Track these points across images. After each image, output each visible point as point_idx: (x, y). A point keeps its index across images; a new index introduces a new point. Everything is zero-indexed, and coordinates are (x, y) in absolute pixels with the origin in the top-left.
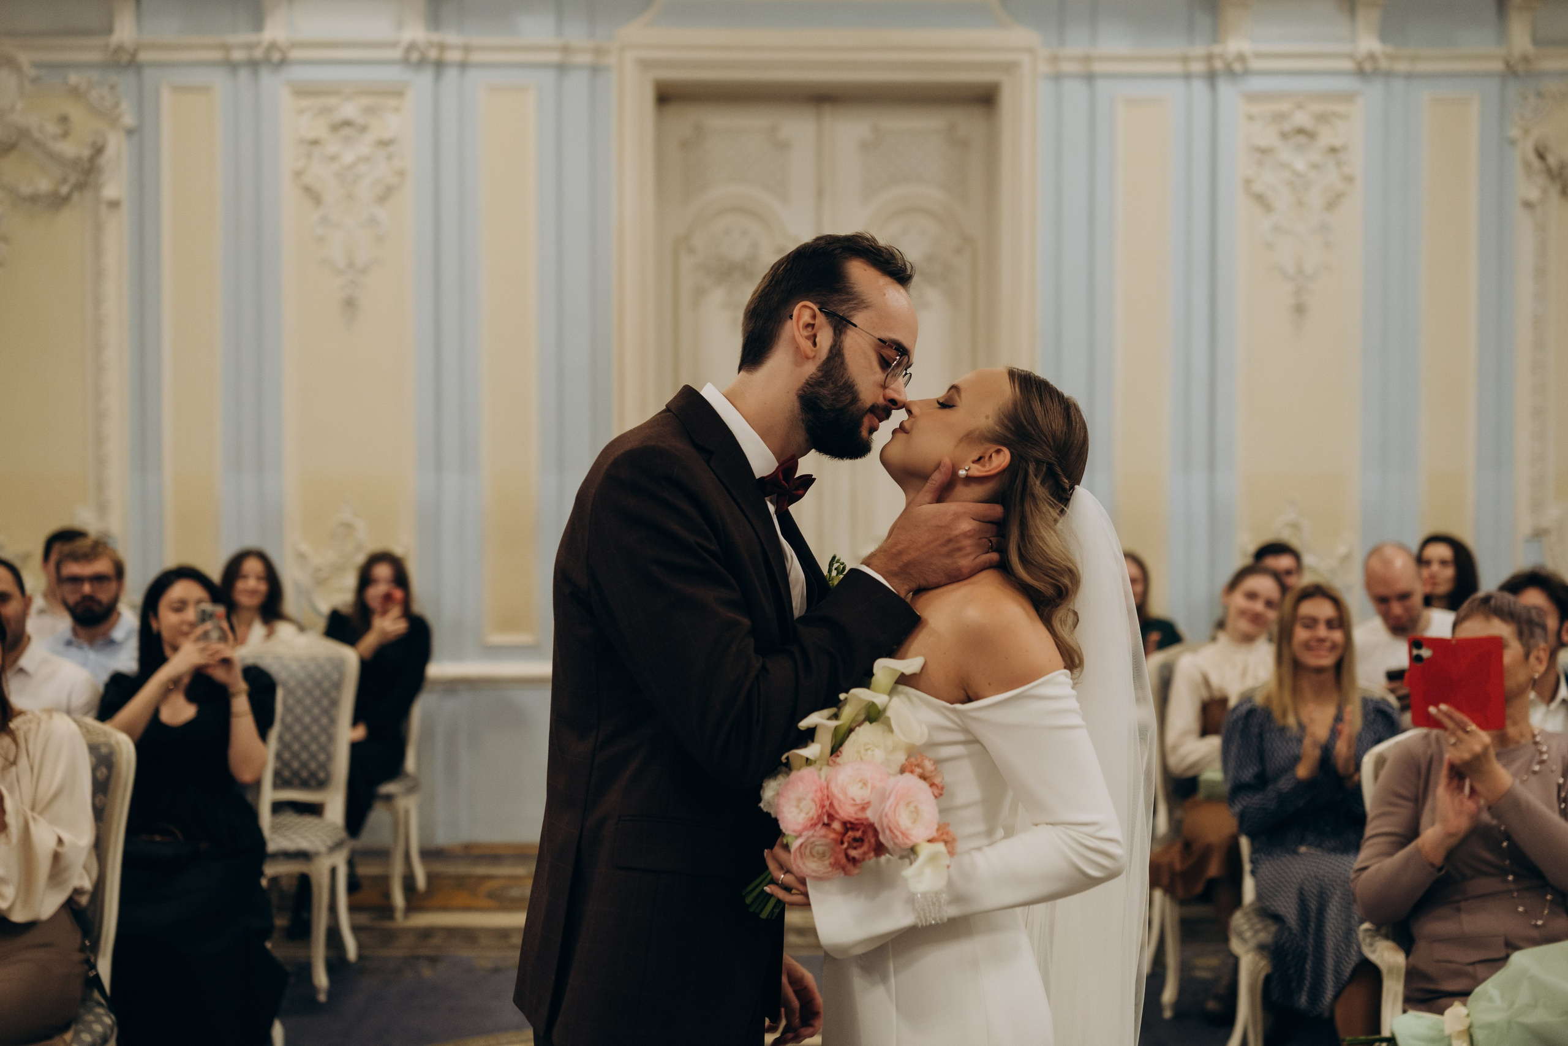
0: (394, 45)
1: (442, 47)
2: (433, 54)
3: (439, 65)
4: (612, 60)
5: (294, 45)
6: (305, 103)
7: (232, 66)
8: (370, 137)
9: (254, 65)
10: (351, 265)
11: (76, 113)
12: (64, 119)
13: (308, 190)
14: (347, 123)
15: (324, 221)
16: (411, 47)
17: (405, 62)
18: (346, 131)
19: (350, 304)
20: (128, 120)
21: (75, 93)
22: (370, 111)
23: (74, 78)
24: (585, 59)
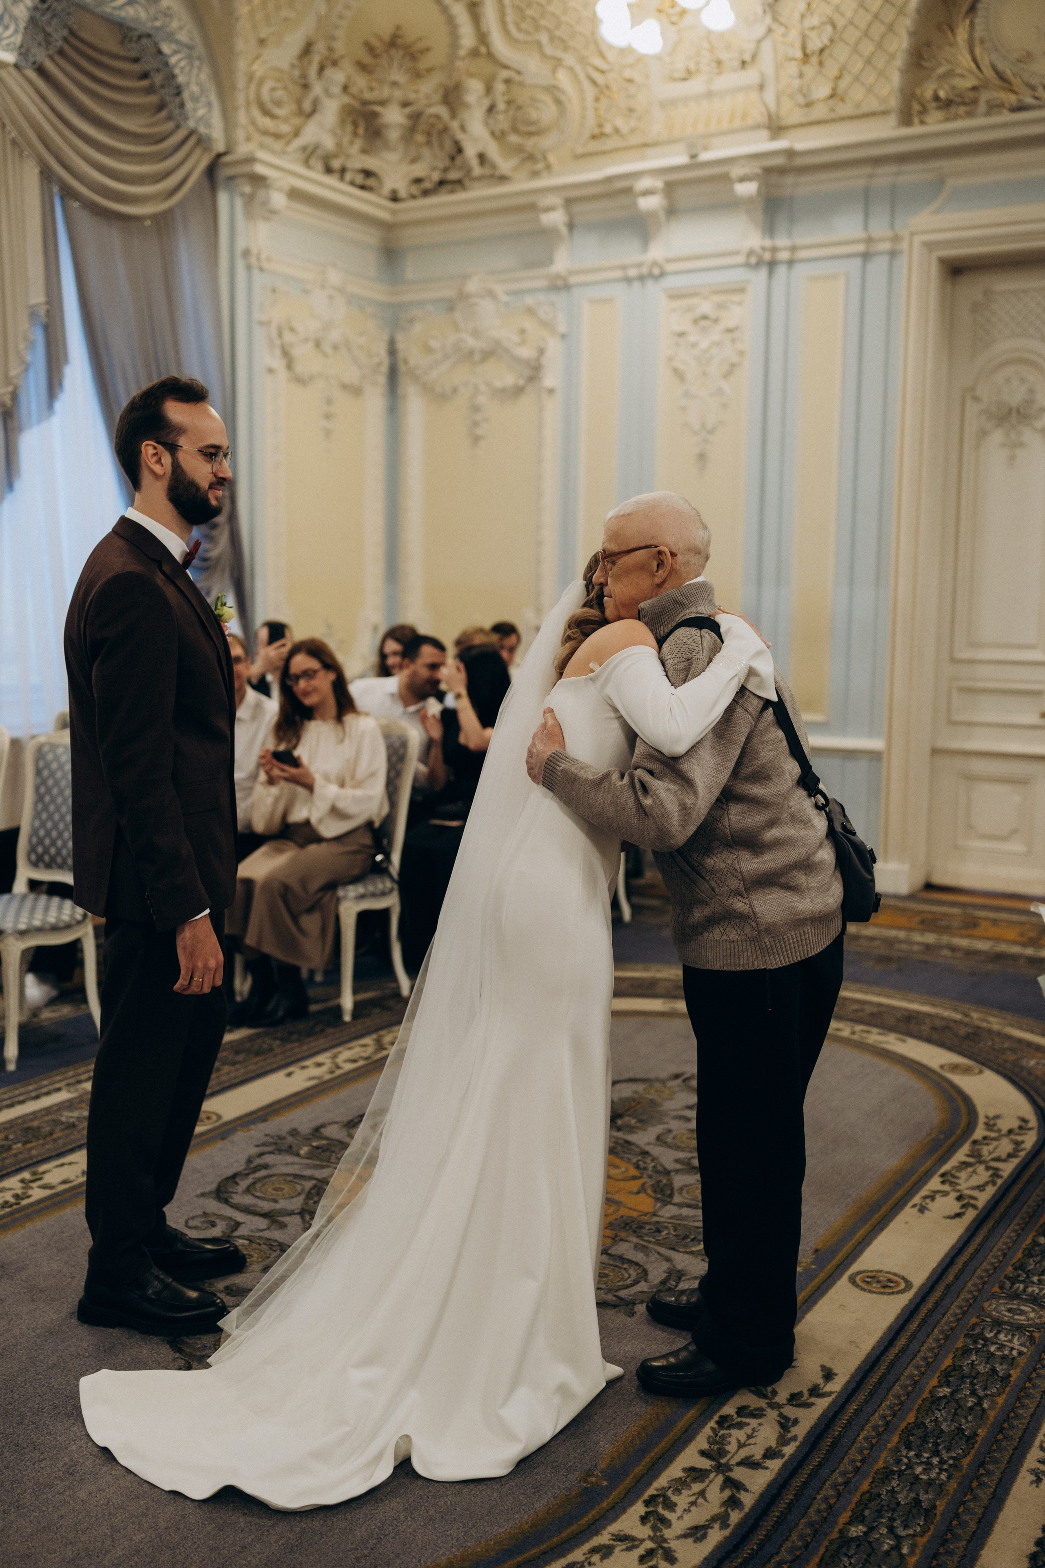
0: (736, 253)
1: (774, 250)
2: (767, 256)
3: (772, 265)
4: (904, 245)
5: (669, 261)
6: (676, 304)
7: (628, 280)
8: (721, 327)
9: (642, 278)
10: (703, 426)
11: (529, 324)
12: (522, 332)
13: (676, 371)
14: (705, 317)
15: (687, 394)
16: (751, 253)
18: (704, 323)
19: (702, 457)
20: (562, 328)
21: (530, 311)
22: (721, 306)
23: (529, 300)
24: (886, 246)
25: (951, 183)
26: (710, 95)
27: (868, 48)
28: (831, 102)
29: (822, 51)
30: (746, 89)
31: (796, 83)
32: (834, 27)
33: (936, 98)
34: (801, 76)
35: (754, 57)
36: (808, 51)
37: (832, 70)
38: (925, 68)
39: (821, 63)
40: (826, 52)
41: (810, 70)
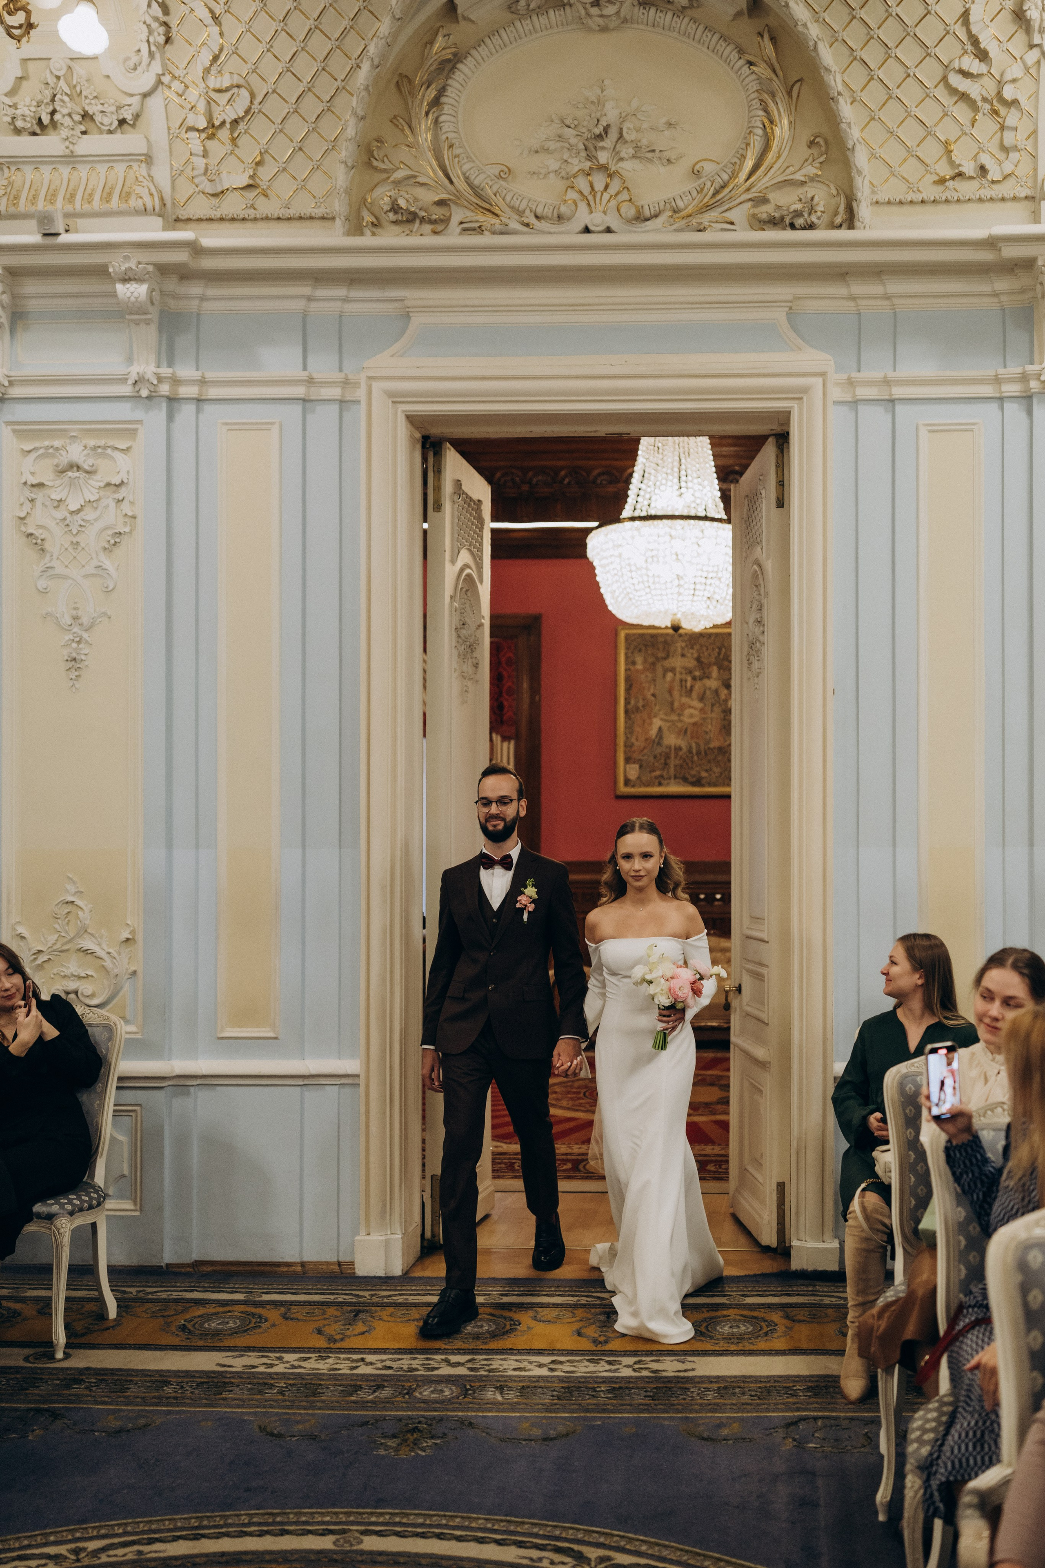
1: (176, 382)
2: (165, 389)
3: (172, 400)
4: (361, 394)
17: (136, 397)
25: (417, 320)
26: (71, 159)
27: (298, 129)
28: (251, 194)
29: (235, 122)
30: (127, 157)
31: (200, 162)
32: (253, 96)
33: (395, 208)
34: (205, 154)
35: (137, 116)
36: (217, 123)
37: (249, 151)
38: (376, 169)
39: (234, 140)
40: (242, 126)
41: (218, 148)
